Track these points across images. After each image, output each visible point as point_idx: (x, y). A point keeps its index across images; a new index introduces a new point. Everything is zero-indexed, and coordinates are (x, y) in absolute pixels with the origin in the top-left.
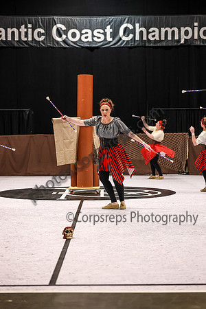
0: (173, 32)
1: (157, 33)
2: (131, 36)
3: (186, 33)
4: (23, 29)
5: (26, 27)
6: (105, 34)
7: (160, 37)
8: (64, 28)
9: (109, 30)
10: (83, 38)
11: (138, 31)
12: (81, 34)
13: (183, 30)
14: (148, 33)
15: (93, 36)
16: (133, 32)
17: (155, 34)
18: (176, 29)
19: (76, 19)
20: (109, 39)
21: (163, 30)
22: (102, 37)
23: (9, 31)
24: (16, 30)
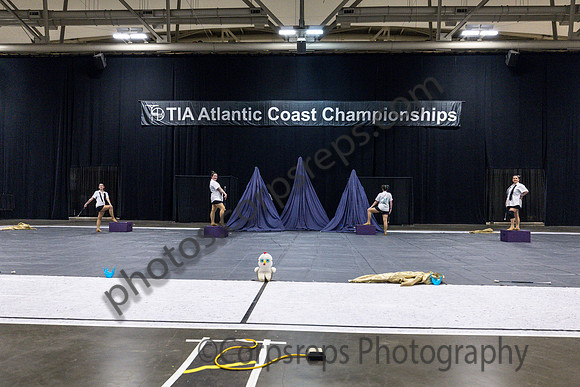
0: (366, 115)
1: (353, 116)
2: (332, 117)
3: (377, 116)
4: (244, 112)
5: (247, 110)
6: (310, 115)
8: (277, 110)
9: (314, 112)
10: (293, 118)
11: (337, 114)
12: (292, 115)
13: (375, 113)
14: (346, 115)
15: (301, 116)
16: (334, 114)
17: (352, 116)
18: (369, 113)
19: (287, 103)
20: (314, 119)
21: (358, 113)
22: (309, 118)
23: (233, 113)
24: (239, 112)
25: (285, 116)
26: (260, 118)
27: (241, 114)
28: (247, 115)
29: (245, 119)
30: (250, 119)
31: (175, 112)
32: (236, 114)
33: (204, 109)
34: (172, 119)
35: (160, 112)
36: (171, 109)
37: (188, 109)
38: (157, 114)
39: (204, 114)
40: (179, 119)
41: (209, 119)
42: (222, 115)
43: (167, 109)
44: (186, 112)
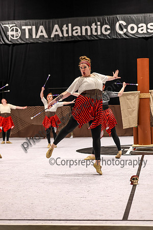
4: (94, 26)
5: (96, 25)
8: (124, 23)
10: (140, 31)
12: (138, 28)
15: (147, 28)
19: (134, 16)
23: (84, 28)
24: (88, 27)
25: (132, 29)
26: (109, 32)
27: (91, 29)
28: (96, 30)
29: (94, 33)
30: (99, 33)
31: (30, 31)
32: (86, 29)
33: (56, 27)
34: (27, 37)
35: (17, 31)
36: (27, 28)
37: (41, 28)
38: (14, 33)
39: (56, 31)
40: (34, 37)
41: (61, 35)
42: (72, 30)
43: (23, 27)
44: (40, 31)
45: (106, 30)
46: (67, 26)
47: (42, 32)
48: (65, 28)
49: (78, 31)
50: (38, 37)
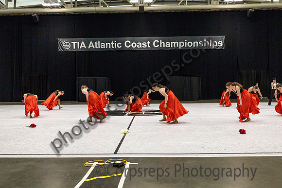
0: (176, 44)
3: (182, 44)
4: (112, 43)
5: (114, 42)
7: (170, 46)
8: (130, 42)
9: (149, 43)
10: (138, 46)
11: (161, 43)
13: (180, 43)
14: (165, 44)
15: (142, 45)
16: (159, 44)
20: (149, 47)
21: (172, 43)
22: (146, 46)
23: (107, 44)
24: (109, 44)
25: (134, 45)
26: (121, 46)
27: (111, 45)
28: (114, 45)
29: (113, 47)
30: (115, 47)
31: (76, 44)
34: (74, 48)
35: (68, 44)
36: (74, 43)
37: (83, 42)
38: (67, 45)
39: (91, 45)
40: (78, 48)
41: (94, 48)
42: (100, 45)
43: (72, 43)
44: (82, 44)
45: (119, 45)
46: (97, 43)
47: (83, 45)
48: (96, 44)
49: (104, 46)
50: (81, 48)
